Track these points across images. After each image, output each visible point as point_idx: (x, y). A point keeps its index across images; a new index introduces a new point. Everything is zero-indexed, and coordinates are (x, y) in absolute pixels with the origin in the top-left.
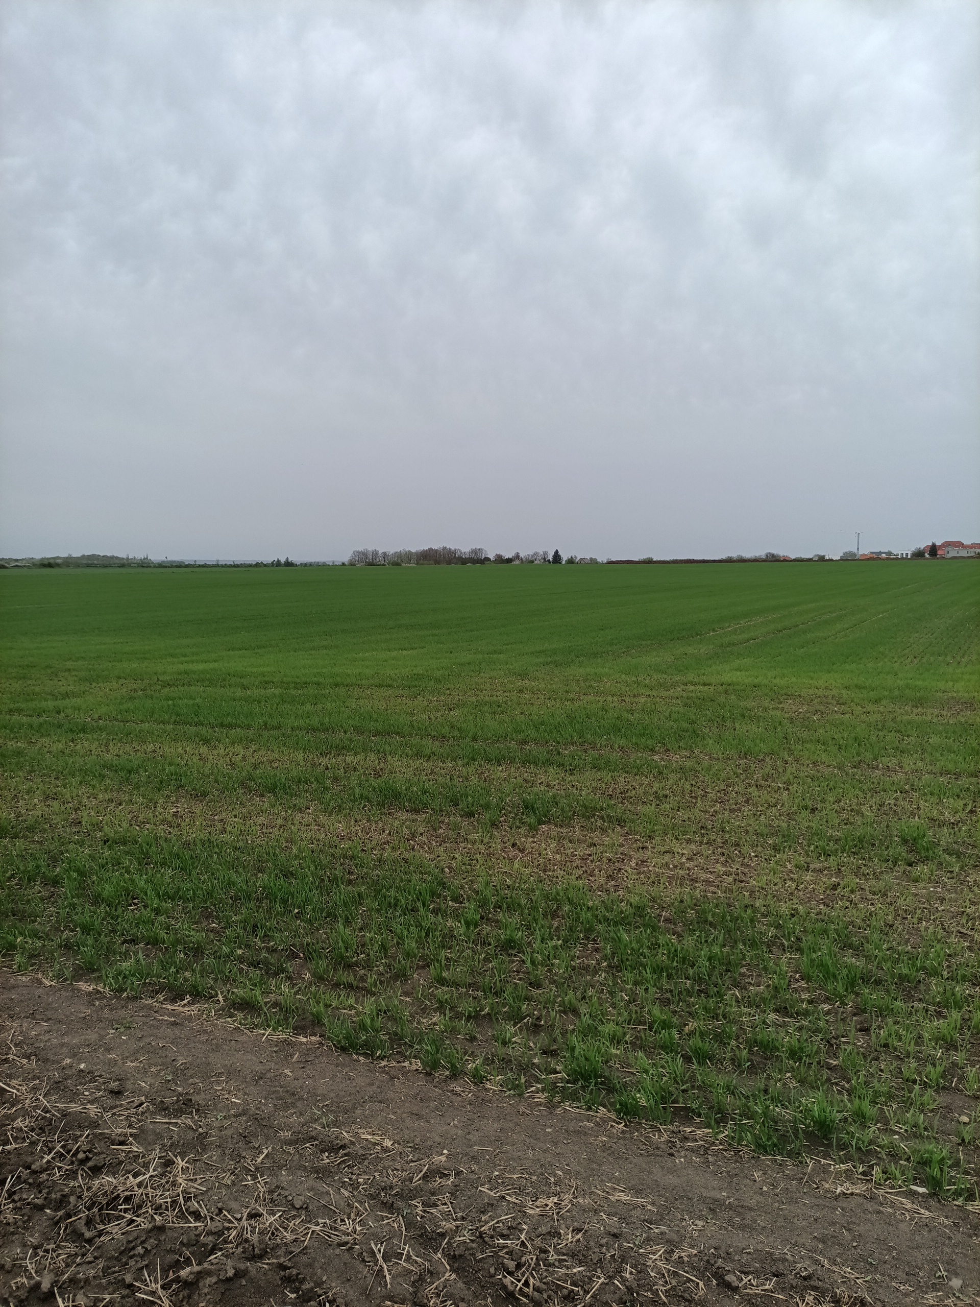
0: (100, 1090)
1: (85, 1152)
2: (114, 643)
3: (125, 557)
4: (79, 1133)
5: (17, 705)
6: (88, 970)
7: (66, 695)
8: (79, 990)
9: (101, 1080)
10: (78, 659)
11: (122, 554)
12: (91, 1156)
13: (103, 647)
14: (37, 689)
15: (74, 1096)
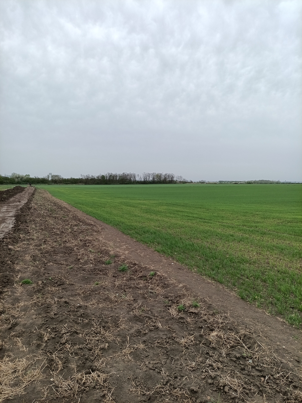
0: (292, 358)
1: (291, 379)
2: (270, 207)
3: (272, 180)
4: (288, 371)
5: (244, 224)
6: (280, 314)
7: (258, 222)
8: (278, 320)
9: (291, 354)
10: (260, 212)
11: (271, 180)
12: (293, 381)
13: (267, 208)
14: (249, 220)
15: (283, 357)
